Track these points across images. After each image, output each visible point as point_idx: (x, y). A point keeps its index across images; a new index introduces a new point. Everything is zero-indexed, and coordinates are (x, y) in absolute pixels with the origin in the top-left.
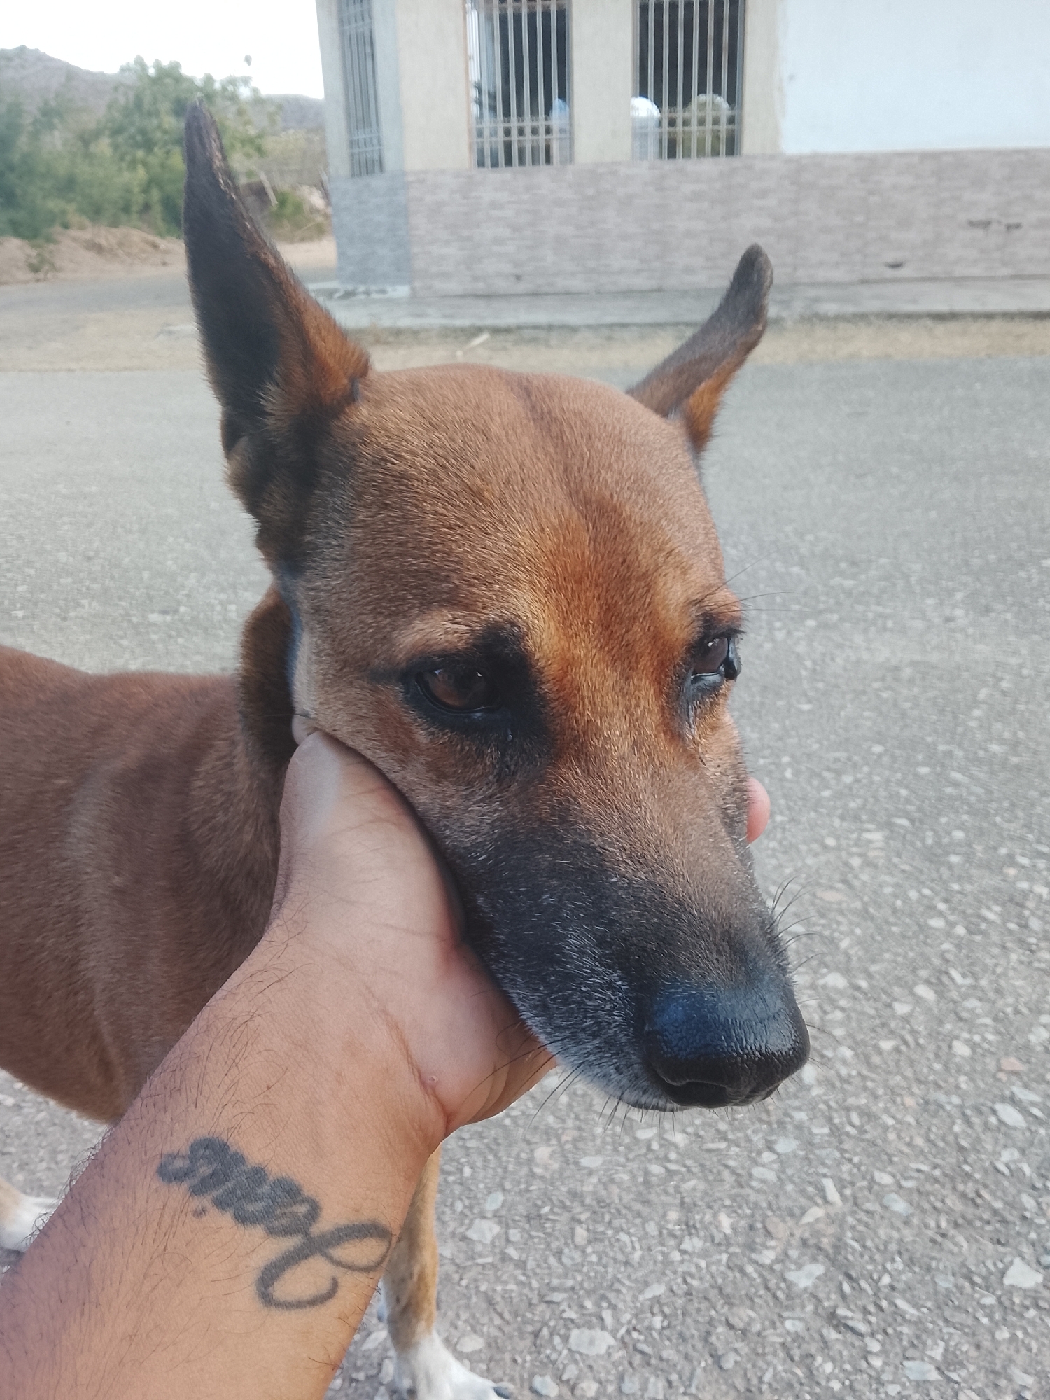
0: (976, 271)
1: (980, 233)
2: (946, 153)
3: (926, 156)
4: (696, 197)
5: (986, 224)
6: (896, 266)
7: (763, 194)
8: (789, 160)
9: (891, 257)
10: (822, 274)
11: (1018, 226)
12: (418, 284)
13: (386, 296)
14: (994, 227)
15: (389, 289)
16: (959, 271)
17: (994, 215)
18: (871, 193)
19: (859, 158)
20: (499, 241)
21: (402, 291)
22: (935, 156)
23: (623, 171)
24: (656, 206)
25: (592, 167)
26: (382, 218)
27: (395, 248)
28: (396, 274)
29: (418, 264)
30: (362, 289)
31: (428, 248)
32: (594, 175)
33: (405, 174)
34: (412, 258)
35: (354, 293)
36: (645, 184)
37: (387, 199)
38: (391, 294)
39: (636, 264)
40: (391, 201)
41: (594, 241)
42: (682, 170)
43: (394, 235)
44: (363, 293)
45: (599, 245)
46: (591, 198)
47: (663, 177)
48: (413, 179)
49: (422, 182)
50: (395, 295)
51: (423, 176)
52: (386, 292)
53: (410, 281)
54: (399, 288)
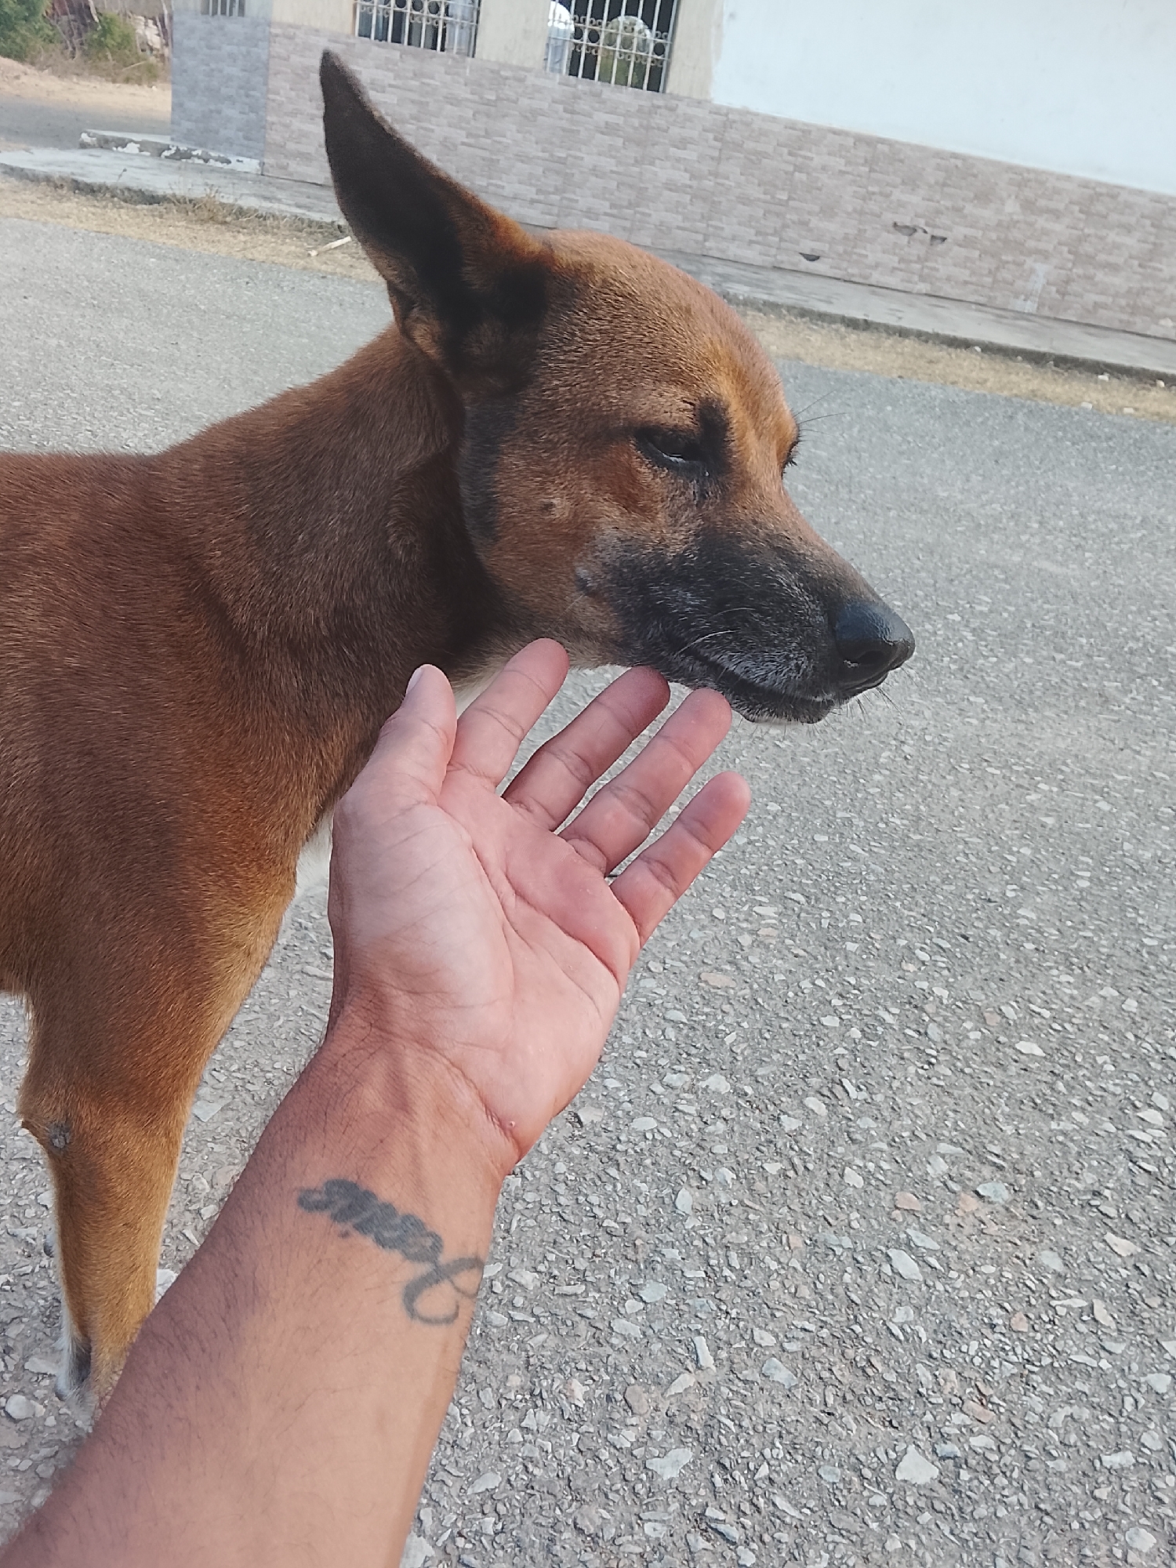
0: (893, 281)
1: (903, 239)
2: (882, 141)
3: (860, 140)
4: (609, 129)
5: (912, 230)
6: (812, 258)
7: (683, 143)
8: (717, 111)
9: (808, 246)
10: (734, 250)
11: (944, 239)
12: (269, 160)
13: (229, 167)
14: (919, 234)
15: (233, 159)
16: (876, 277)
17: (921, 223)
18: (798, 168)
19: (791, 126)
21: (250, 165)
22: (870, 142)
23: (531, 80)
24: (564, 130)
25: (496, 68)
26: (234, 71)
27: (247, 110)
28: (246, 142)
29: (274, 136)
30: (199, 152)
31: (287, 120)
32: (497, 76)
33: (269, 25)
34: (264, 127)
35: (188, 155)
36: (554, 102)
37: (243, 49)
38: (234, 165)
39: (531, 193)
40: (248, 53)
41: (486, 154)
42: (598, 95)
43: (247, 96)
44: (199, 157)
45: (492, 160)
46: (488, 103)
47: (576, 97)
48: (277, 31)
49: (291, 38)
50: (239, 167)
51: (291, 31)
52: (229, 162)
53: (260, 155)
54: (245, 161)
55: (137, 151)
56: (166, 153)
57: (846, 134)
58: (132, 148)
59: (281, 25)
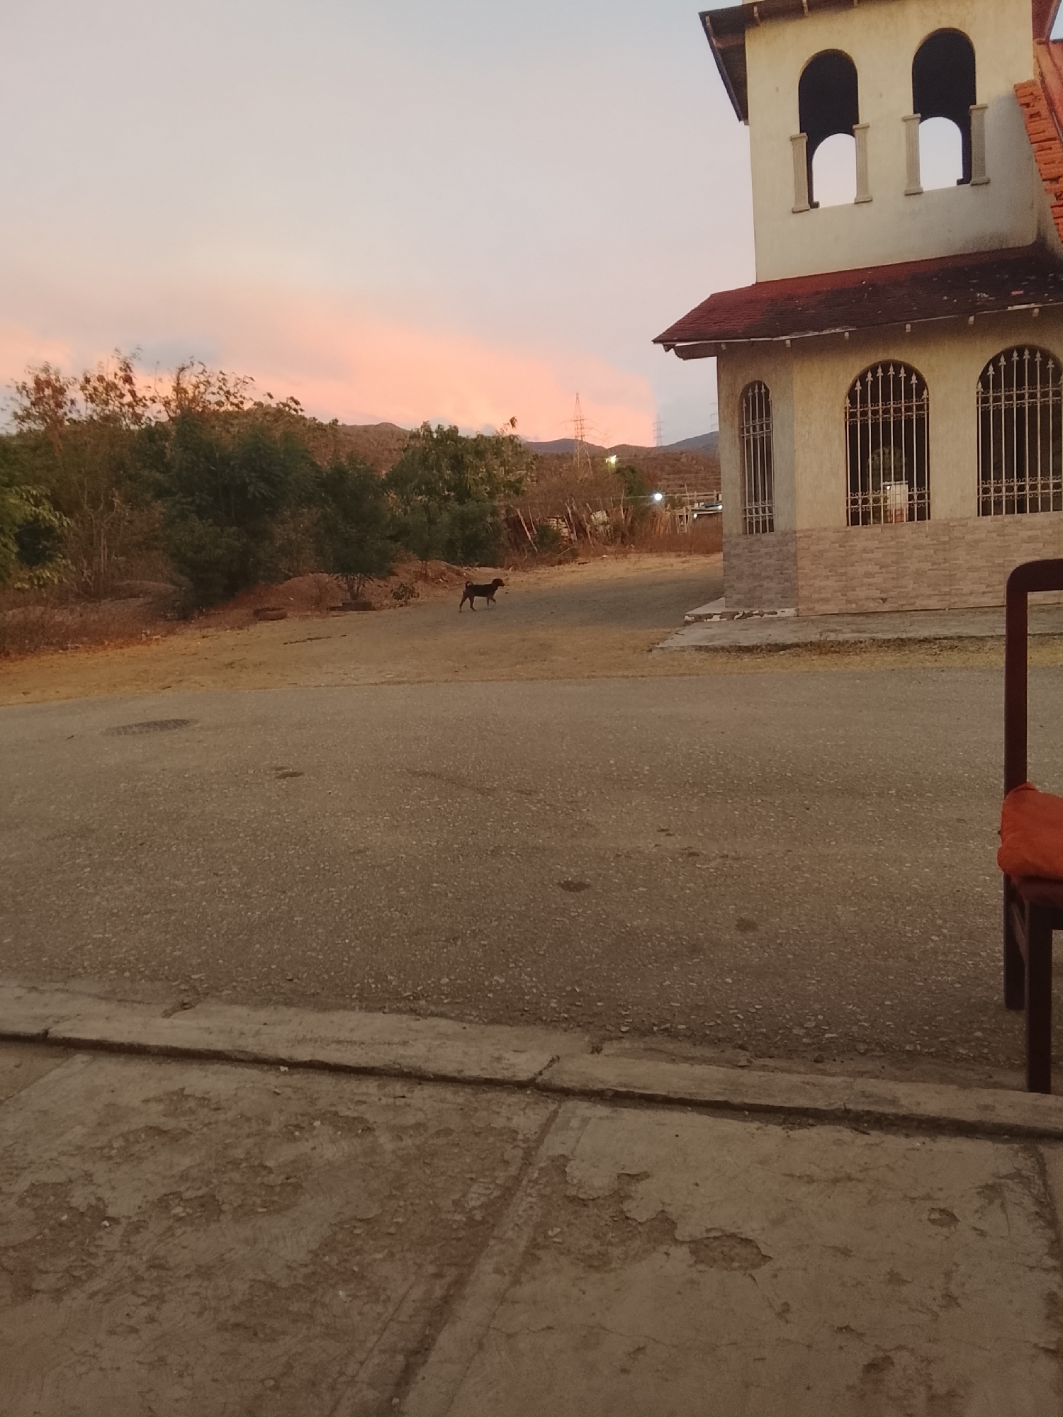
12: (802, 606)
13: (777, 616)
15: (779, 611)
20: (868, 575)
21: (790, 612)
23: (971, 523)
24: (998, 547)
25: (946, 522)
26: (772, 561)
27: (783, 581)
28: (783, 600)
29: (803, 593)
30: (757, 612)
31: (811, 582)
32: (947, 527)
33: (795, 532)
34: (797, 589)
35: (750, 615)
36: (989, 532)
37: (777, 549)
38: (780, 614)
39: (983, 588)
40: (781, 550)
41: (947, 572)
42: (1018, 522)
43: (781, 574)
44: (756, 614)
45: (951, 575)
46: (944, 543)
47: (1004, 526)
48: (801, 535)
49: (809, 537)
50: (784, 615)
51: (809, 533)
52: (776, 613)
53: (795, 605)
54: (786, 610)
55: (719, 619)
56: (736, 617)
58: (716, 618)
59: (802, 531)
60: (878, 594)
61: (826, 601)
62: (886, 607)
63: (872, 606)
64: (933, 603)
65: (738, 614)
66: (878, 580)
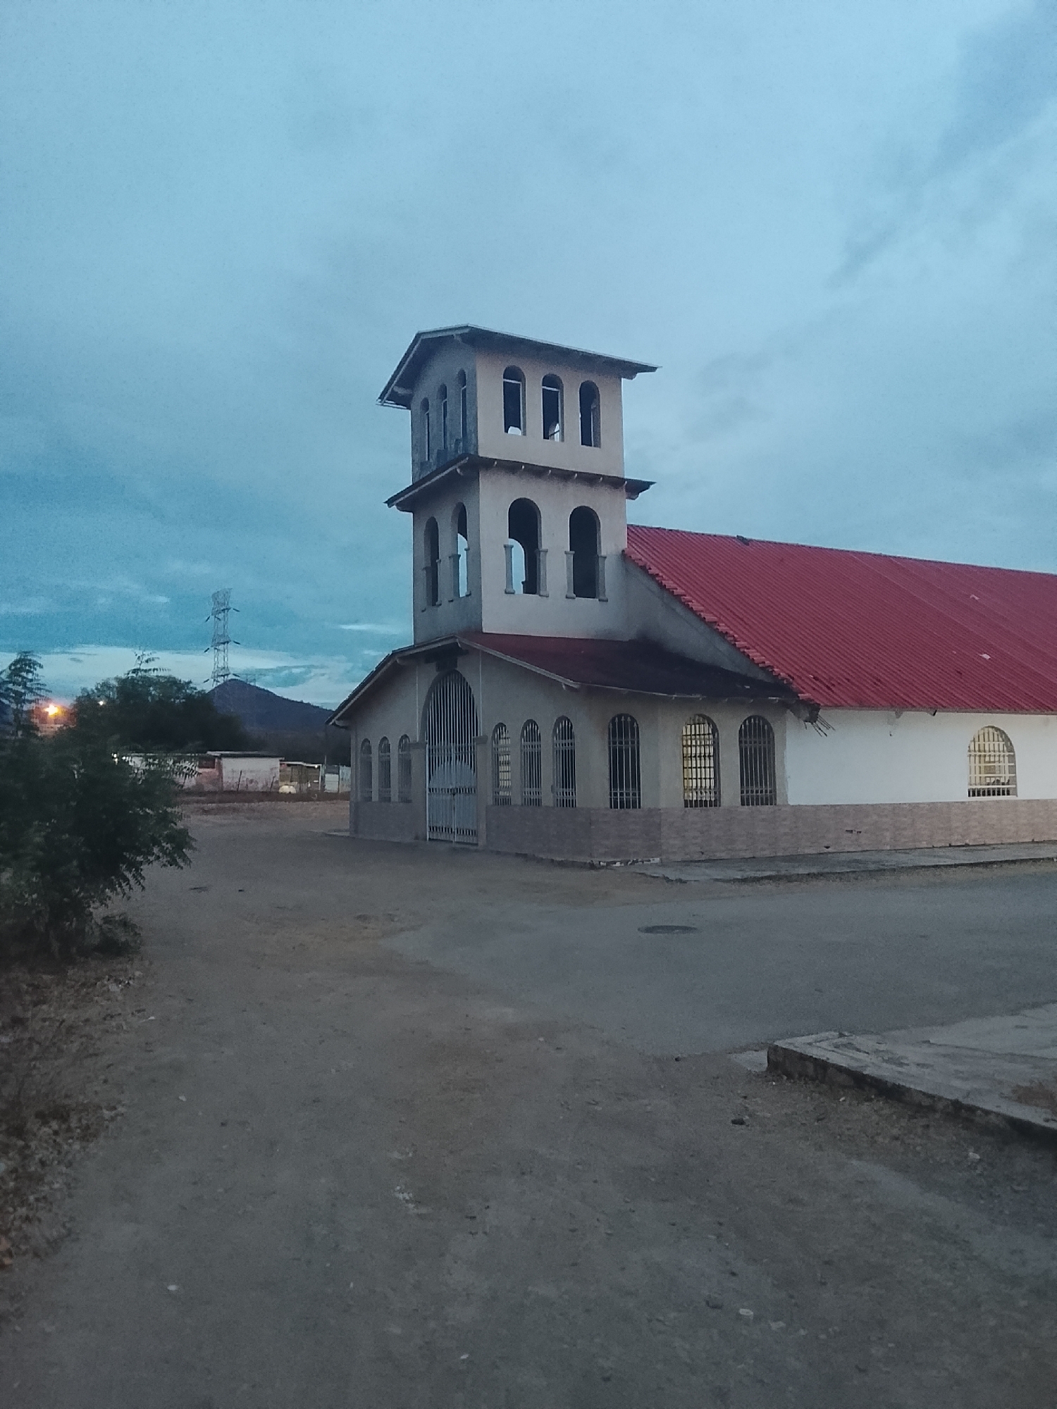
1: (850, 835)
2: (835, 806)
3: (831, 806)
4: (763, 820)
5: (851, 831)
6: (827, 847)
8: (792, 807)
9: (826, 844)
10: (807, 850)
11: (860, 832)
12: (664, 857)
14: (854, 832)
15: (651, 859)
16: (847, 848)
17: (853, 828)
18: (817, 819)
20: (695, 838)
21: (657, 860)
22: (833, 807)
23: (737, 809)
24: (750, 823)
26: (637, 827)
27: (647, 840)
29: (664, 848)
31: (668, 841)
33: (656, 810)
34: (660, 845)
35: (637, 861)
36: (746, 815)
37: (643, 819)
38: (652, 862)
41: (730, 837)
43: (647, 835)
46: (729, 820)
47: (753, 812)
48: (663, 811)
49: (666, 813)
53: (660, 855)
54: (655, 859)
56: (629, 863)
57: (828, 806)
58: (618, 864)
60: (698, 849)
61: (674, 853)
62: (703, 858)
63: (696, 857)
64: (724, 855)
65: (630, 861)
66: (699, 841)
